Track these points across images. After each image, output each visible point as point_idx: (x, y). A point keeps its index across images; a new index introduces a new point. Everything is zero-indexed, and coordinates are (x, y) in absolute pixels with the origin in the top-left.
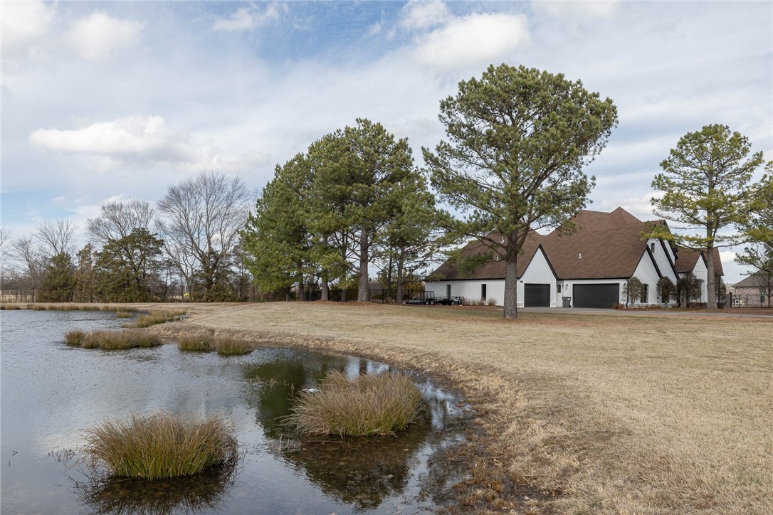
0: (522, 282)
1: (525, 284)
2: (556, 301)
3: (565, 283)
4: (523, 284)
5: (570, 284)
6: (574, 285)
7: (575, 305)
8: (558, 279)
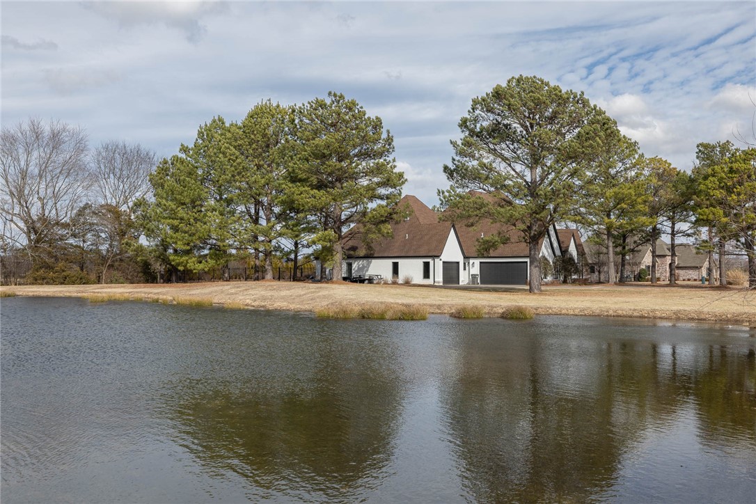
0: (441, 260)
1: (444, 262)
2: (464, 278)
3: (471, 261)
4: (441, 262)
5: (477, 262)
6: (481, 263)
7: (482, 282)
8: (465, 257)
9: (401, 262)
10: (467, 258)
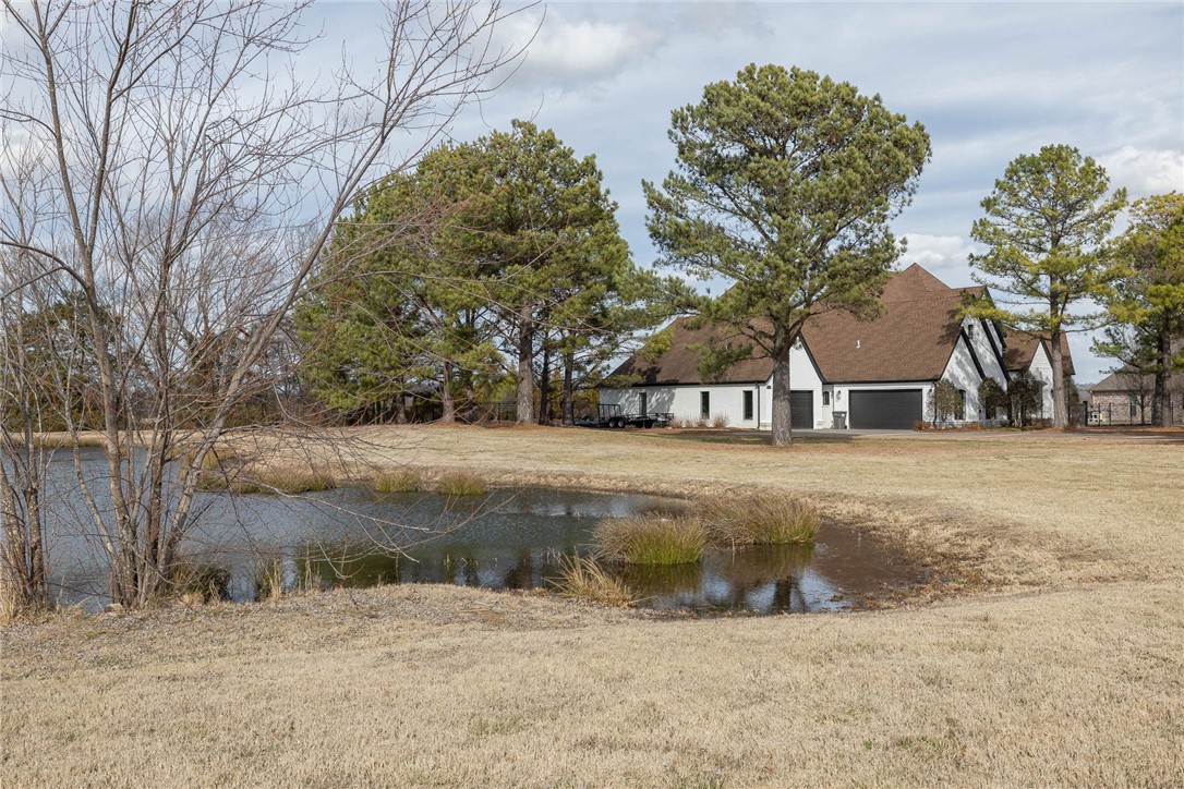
0: (769, 387)
2: (822, 418)
3: (836, 389)
5: (845, 390)
6: (851, 392)
7: (854, 425)
8: (825, 383)
9: (714, 392)
10: (828, 383)
